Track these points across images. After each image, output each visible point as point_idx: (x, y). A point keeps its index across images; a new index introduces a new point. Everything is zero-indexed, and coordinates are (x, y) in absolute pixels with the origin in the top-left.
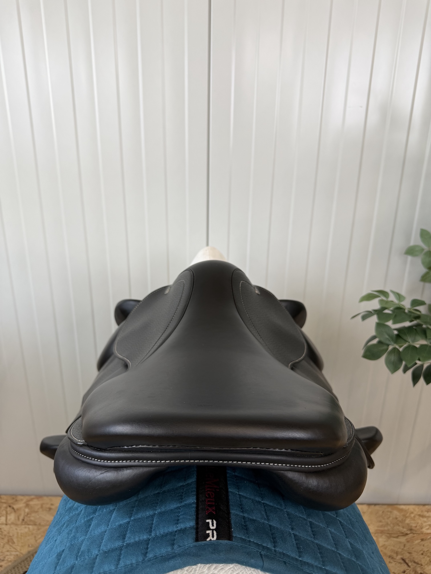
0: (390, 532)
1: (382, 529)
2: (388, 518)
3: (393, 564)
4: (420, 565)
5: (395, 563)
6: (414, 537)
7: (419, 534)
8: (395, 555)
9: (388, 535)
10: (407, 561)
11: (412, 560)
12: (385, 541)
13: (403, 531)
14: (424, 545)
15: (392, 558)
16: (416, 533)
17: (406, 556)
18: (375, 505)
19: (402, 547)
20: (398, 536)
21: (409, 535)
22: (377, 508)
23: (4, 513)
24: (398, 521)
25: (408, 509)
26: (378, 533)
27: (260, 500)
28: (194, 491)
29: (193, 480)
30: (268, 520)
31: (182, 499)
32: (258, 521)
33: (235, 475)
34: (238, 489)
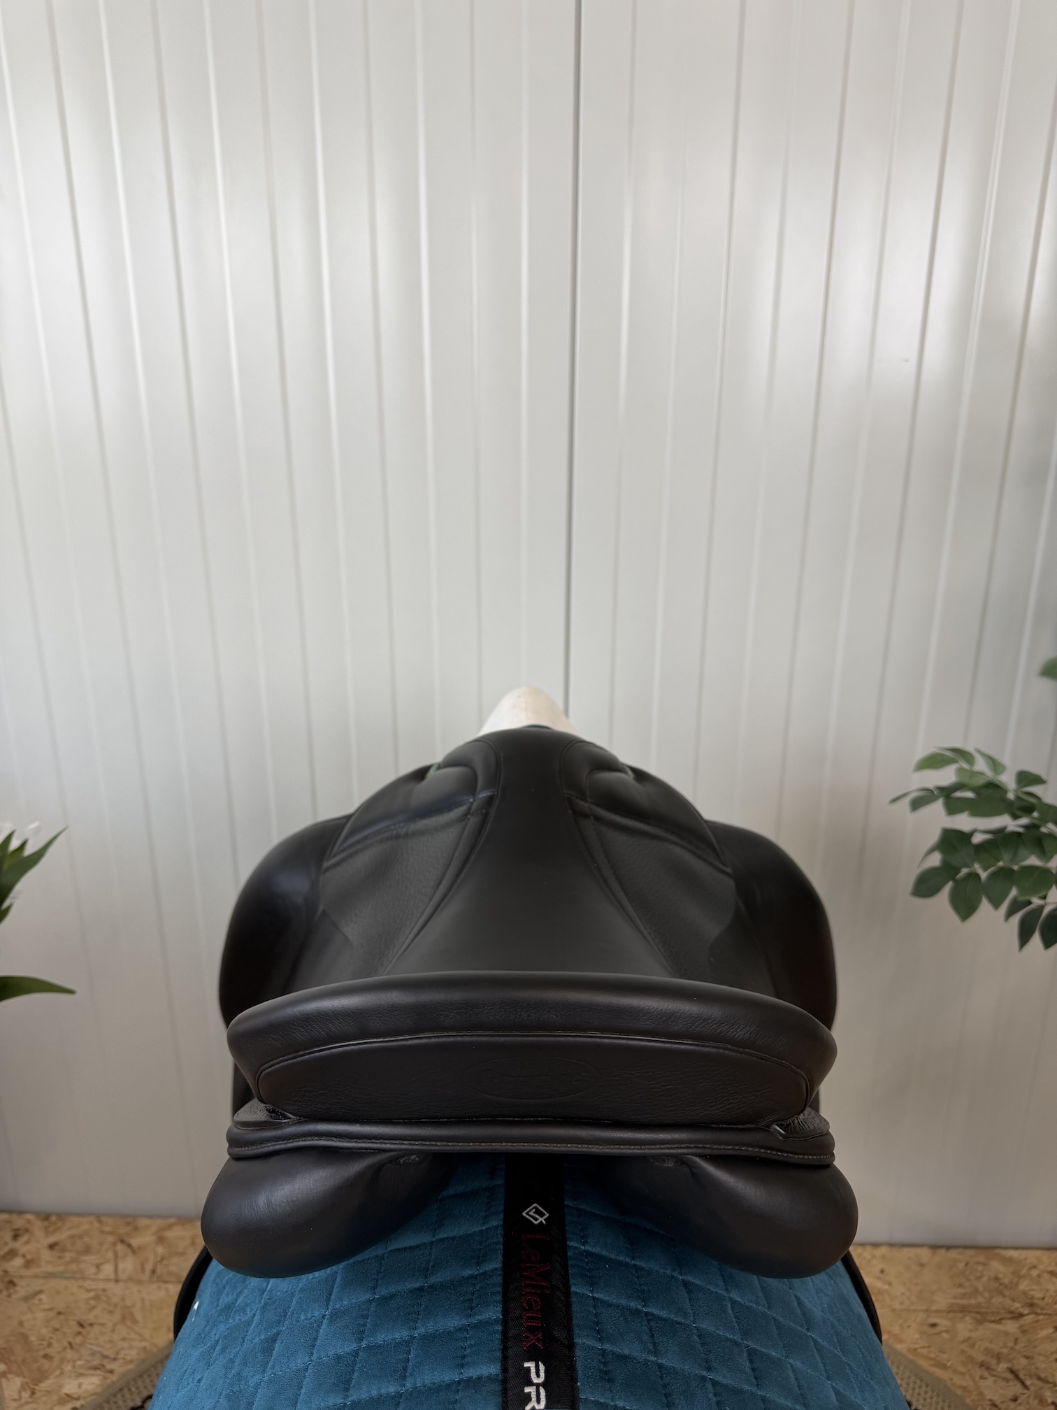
0: (984, 1310)
1: (963, 1302)
2: (979, 1278)
3: (990, 1381)
4: (1051, 1385)
5: (995, 1378)
7: (1050, 1315)
8: (994, 1362)
9: (978, 1317)
10: (1022, 1376)
11: (1033, 1374)
12: (971, 1331)
13: (1012, 1309)
15: (988, 1368)
16: (1044, 1312)
17: (1021, 1364)
18: (949, 1248)
19: (1011, 1344)
20: (1001, 1319)
21: (1026, 1318)
22: (953, 1254)
23: (110, 1255)
24: (1001, 1284)
25: (1026, 1259)
26: (954, 1311)
27: (640, 1307)
28: (498, 1292)
29: (495, 1264)
30: (656, 1353)
31: (471, 1308)
32: (635, 1359)
33: (585, 1251)
34: (592, 1285)
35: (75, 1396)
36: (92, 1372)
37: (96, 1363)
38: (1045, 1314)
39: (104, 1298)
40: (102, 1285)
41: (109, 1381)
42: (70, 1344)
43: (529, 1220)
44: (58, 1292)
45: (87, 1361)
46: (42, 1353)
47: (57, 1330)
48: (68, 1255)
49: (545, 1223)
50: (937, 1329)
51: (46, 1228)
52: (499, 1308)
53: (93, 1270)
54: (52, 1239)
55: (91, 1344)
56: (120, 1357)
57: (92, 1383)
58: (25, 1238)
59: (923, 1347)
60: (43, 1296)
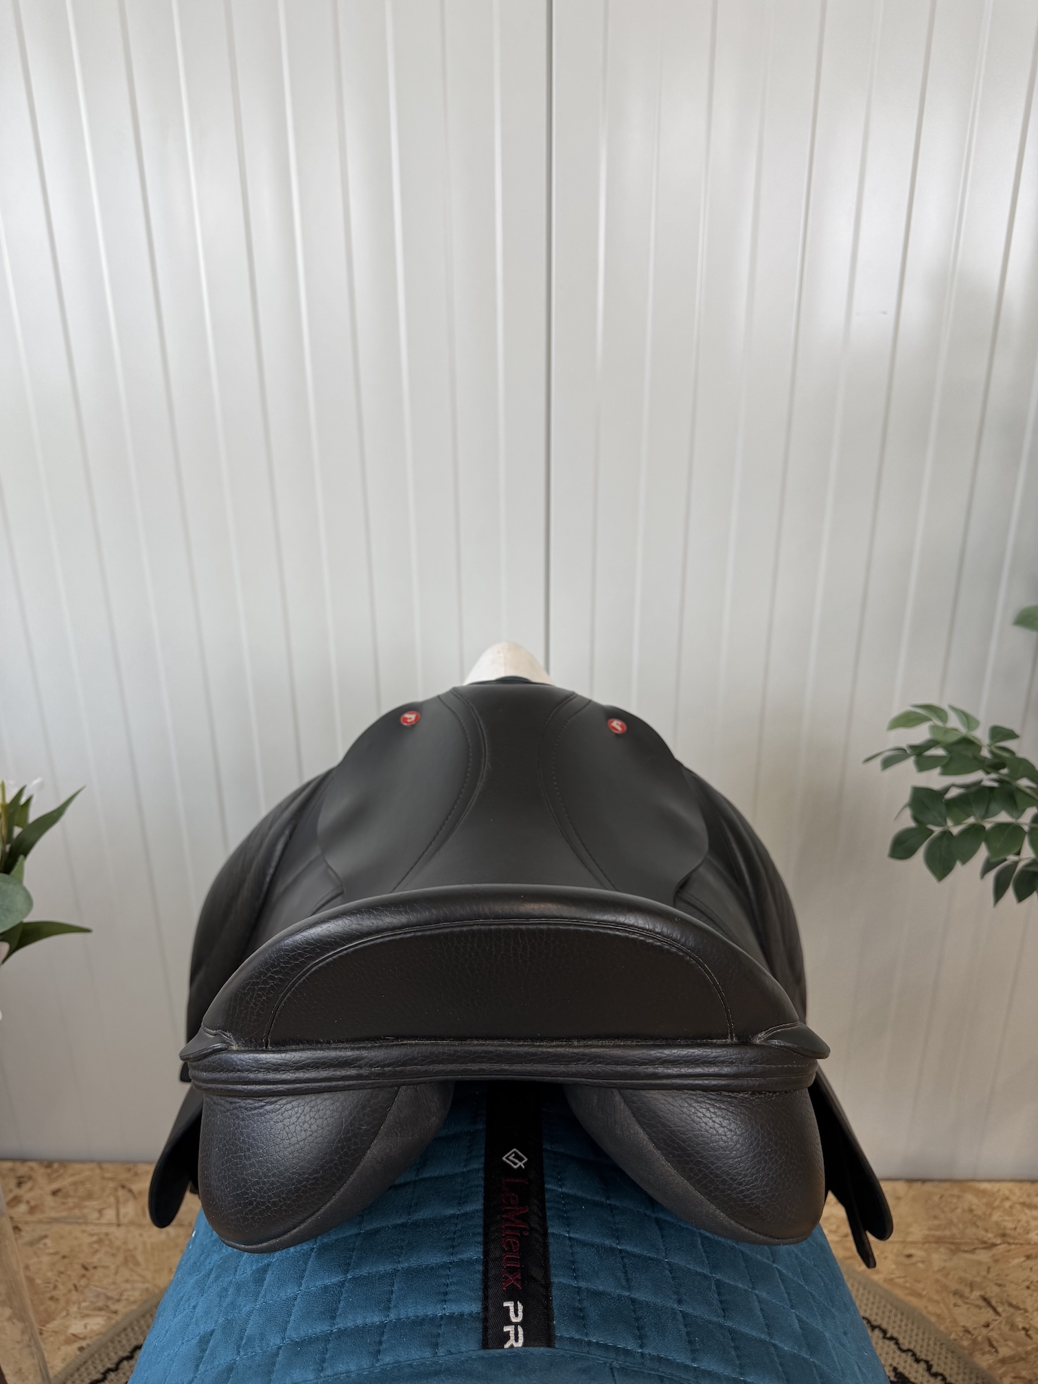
0: (958, 1241)
1: (938, 1233)
2: (953, 1210)
3: (963, 1308)
4: (1022, 1312)
5: (968, 1306)
6: (1009, 1251)
7: (1022, 1244)
8: (967, 1291)
9: (953, 1247)
10: (994, 1303)
11: (1004, 1301)
12: (945, 1261)
13: (985, 1239)
14: (1031, 1269)
15: (962, 1296)
16: (1017, 1241)
17: (993, 1291)
18: (924, 1181)
19: (984, 1273)
20: (975, 1249)
21: (999, 1247)
22: (928, 1187)
23: (112, 1199)
24: (975, 1216)
25: (999, 1190)
26: (930, 1242)
27: (614, 1245)
28: (479, 1234)
29: (476, 1205)
30: (629, 1288)
31: (453, 1247)
32: (609, 1295)
33: (562, 1193)
34: (568, 1225)
35: (81, 1336)
36: (97, 1313)
37: (100, 1304)
38: (1016, 1244)
39: (107, 1242)
40: (104, 1229)
41: (113, 1322)
42: (75, 1286)
43: (509, 1165)
44: (62, 1237)
45: (92, 1302)
46: (48, 1295)
47: (61, 1273)
48: (71, 1201)
49: (523, 1167)
50: (913, 1260)
51: (49, 1175)
52: (480, 1249)
53: (96, 1215)
54: (55, 1186)
55: (96, 1286)
56: (124, 1297)
57: (97, 1323)
58: (29, 1184)
59: (899, 1277)
60: (48, 1241)
